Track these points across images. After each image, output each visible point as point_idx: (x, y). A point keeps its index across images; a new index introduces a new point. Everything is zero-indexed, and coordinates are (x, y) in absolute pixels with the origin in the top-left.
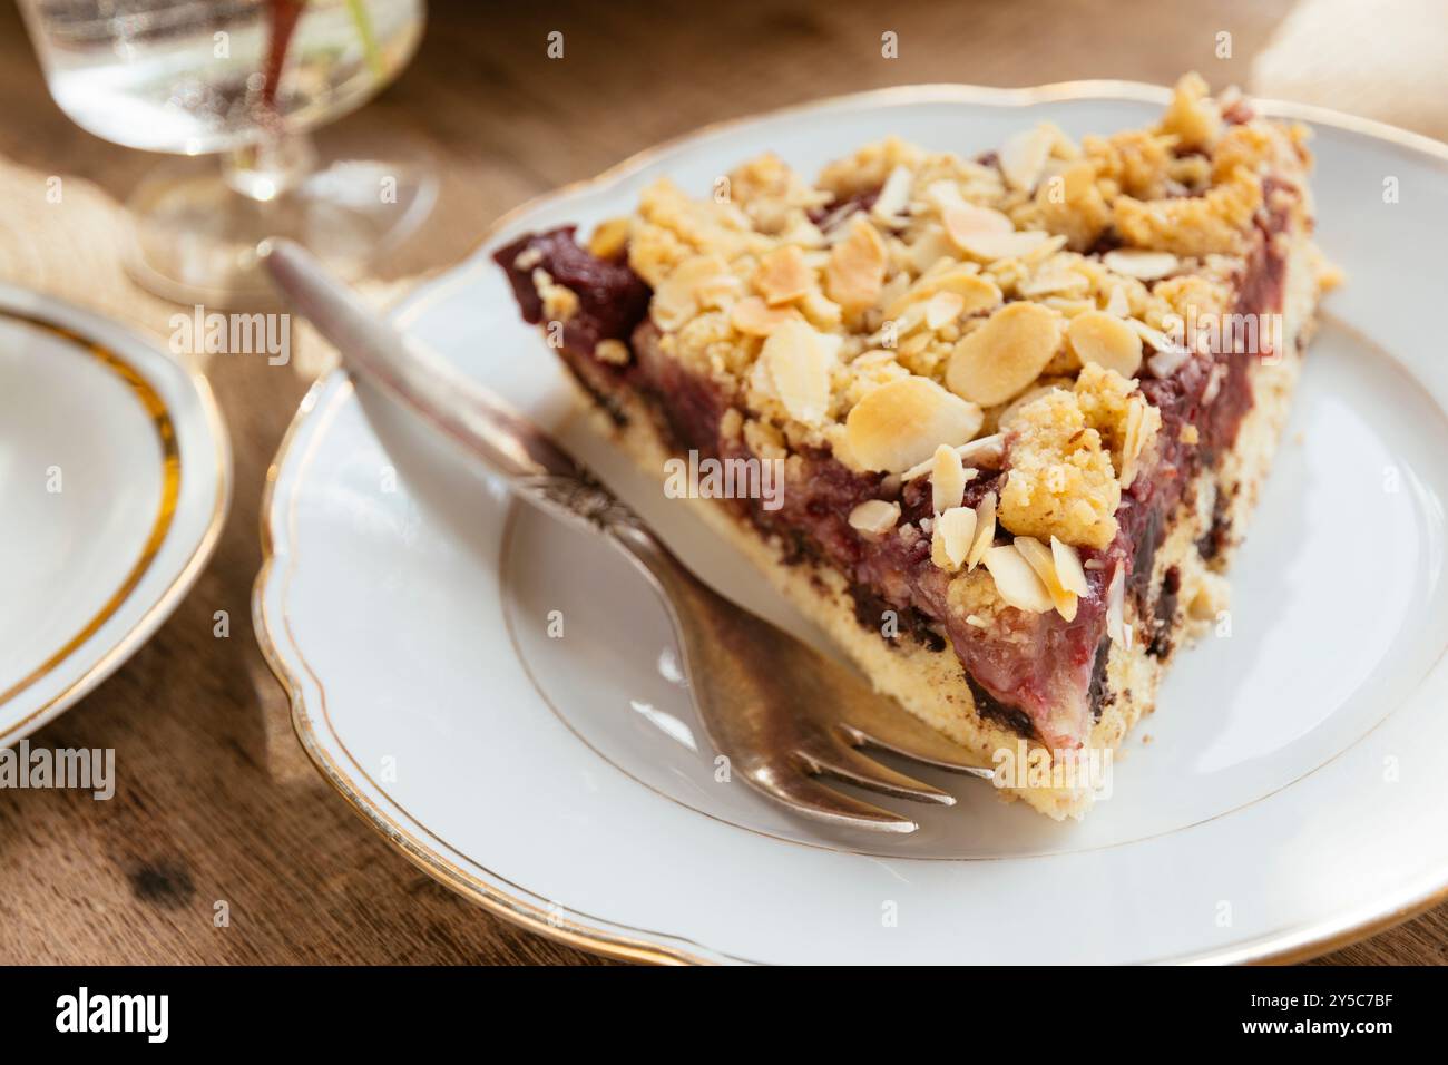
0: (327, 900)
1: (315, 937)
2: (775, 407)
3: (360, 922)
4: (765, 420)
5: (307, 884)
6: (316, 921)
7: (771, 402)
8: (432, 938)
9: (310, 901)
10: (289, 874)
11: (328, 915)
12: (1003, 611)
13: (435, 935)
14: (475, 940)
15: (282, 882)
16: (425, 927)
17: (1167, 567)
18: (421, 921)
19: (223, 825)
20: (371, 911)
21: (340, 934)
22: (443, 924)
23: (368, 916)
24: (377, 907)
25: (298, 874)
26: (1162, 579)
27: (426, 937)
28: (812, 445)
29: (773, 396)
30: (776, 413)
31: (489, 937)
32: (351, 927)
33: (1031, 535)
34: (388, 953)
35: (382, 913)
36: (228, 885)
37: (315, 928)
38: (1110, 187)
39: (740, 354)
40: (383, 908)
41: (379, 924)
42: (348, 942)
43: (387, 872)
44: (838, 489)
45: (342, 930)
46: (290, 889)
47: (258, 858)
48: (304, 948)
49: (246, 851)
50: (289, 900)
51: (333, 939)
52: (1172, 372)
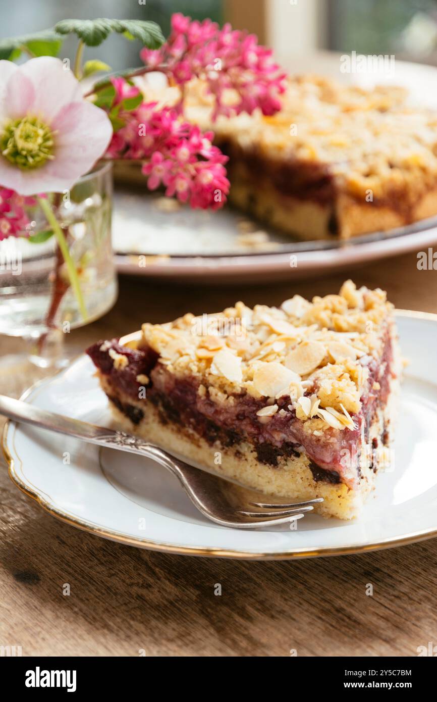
0: (95, 585)
1: (89, 596)
2: (221, 380)
3: (107, 593)
4: (217, 386)
5: (87, 580)
6: (90, 591)
7: (219, 378)
8: (137, 599)
9: (87, 585)
10: (79, 577)
11: (95, 590)
12: (326, 430)
13: (139, 598)
14: (155, 600)
15: (76, 579)
16: (135, 596)
17: (372, 438)
18: (133, 594)
19: (53, 561)
20: (113, 590)
21: (99, 596)
22: (142, 595)
23: (111, 591)
24: (115, 588)
25: (83, 577)
26: (372, 442)
27: (135, 599)
28: (237, 392)
29: (220, 375)
30: (221, 382)
31: (161, 600)
32: (104, 594)
33: (331, 406)
34: (119, 602)
35: (117, 591)
36: (53, 579)
37: (90, 594)
38: (329, 312)
39: (203, 364)
40: (117, 589)
41: (116, 594)
42: (103, 599)
43: (120, 579)
44: (249, 407)
45: (100, 595)
46: (79, 581)
47: (66, 572)
48: (84, 599)
49: (62, 569)
50: (79, 585)
51: (96, 597)
52: (367, 364)
